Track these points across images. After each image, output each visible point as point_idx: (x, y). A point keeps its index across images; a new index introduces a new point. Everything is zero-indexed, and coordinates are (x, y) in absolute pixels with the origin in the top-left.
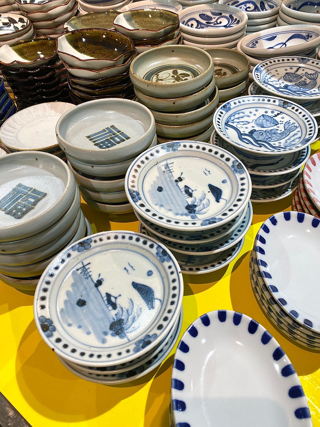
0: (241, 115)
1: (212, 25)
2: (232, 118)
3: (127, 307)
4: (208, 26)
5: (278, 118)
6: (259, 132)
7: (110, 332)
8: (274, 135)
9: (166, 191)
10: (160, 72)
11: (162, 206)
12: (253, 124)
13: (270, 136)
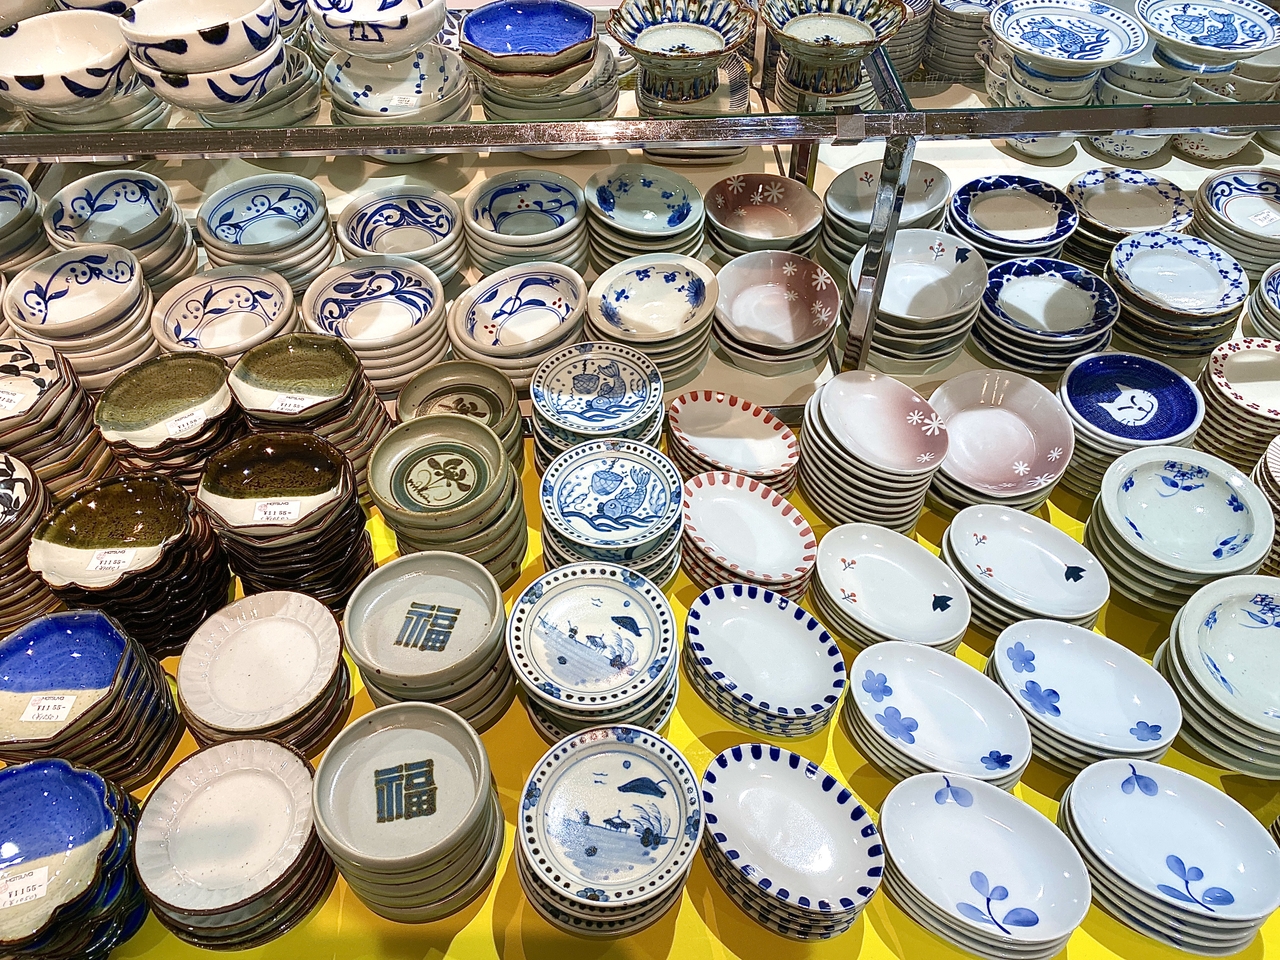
0: (569, 487)
1: (365, 296)
2: (562, 499)
3: (639, 815)
4: (359, 302)
5: (617, 469)
6: (609, 503)
7: (649, 849)
8: (630, 500)
9: (572, 658)
10: (409, 473)
11: (583, 681)
12: (592, 495)
13: (626, 504)
